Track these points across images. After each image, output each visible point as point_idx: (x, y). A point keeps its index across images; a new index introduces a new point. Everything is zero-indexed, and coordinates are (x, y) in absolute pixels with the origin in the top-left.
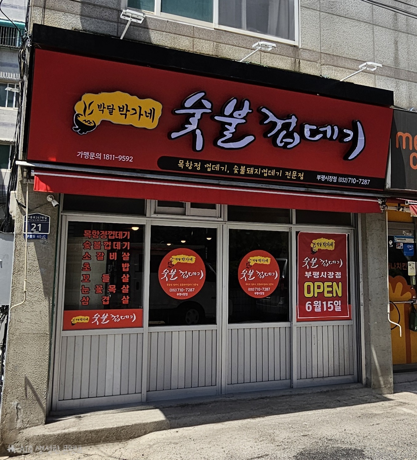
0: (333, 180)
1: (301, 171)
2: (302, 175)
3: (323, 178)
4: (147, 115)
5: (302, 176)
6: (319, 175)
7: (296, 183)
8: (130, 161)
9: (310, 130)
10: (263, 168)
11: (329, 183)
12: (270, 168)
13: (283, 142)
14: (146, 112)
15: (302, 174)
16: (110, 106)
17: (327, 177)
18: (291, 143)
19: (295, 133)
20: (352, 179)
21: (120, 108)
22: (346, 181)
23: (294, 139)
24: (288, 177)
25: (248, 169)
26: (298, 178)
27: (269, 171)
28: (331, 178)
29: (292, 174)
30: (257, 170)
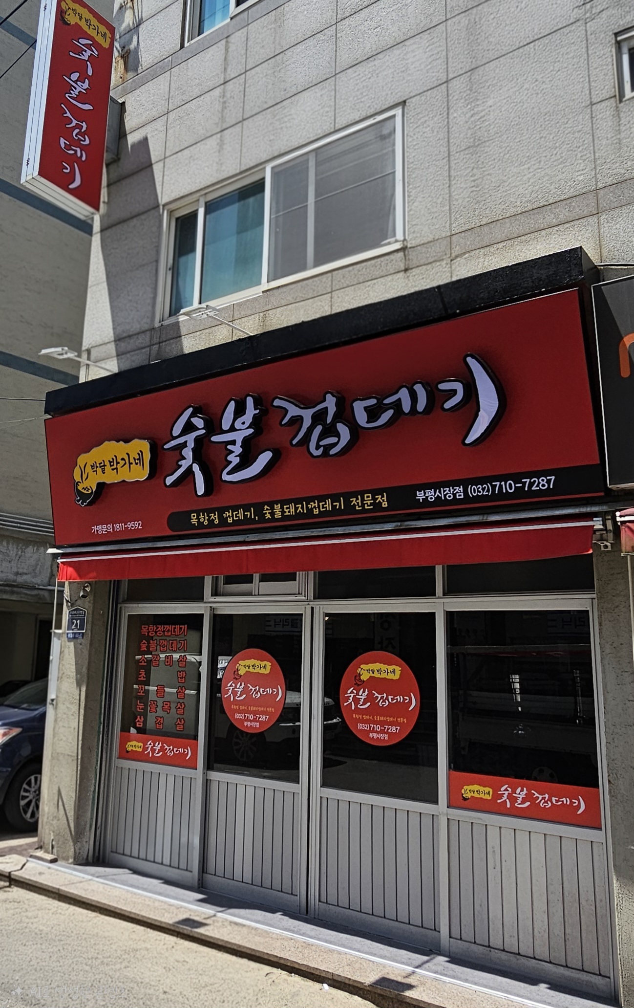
0: (454, 495)
1: (380, 492)
2: (385, 498)
3: (431, 494)
4: (137, 461)
5: (383, 501)
6: (420, 491)
7: (375, 516)
8: (139, 528)
9: (366, 408)
10: (309, 500)
11: (446, 502)
12: (322, 498)
13: (321, 446)
14: (134, 459)
15: (383, 496)
16: (101, 463)
17: (440, 492)
18: (335, 445)
19: (338, 424)
20: (503, 483)
21: (110, 462)
22: (488, 491)
23: (338, 435)
24: (357, 508)
25: (285, 507)
26: (377, 506)
27: (321, 504)
28: (448, 493)
29: (363, 500)
30: (300, 506)
